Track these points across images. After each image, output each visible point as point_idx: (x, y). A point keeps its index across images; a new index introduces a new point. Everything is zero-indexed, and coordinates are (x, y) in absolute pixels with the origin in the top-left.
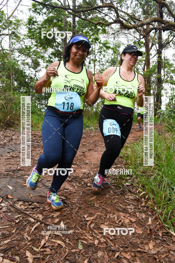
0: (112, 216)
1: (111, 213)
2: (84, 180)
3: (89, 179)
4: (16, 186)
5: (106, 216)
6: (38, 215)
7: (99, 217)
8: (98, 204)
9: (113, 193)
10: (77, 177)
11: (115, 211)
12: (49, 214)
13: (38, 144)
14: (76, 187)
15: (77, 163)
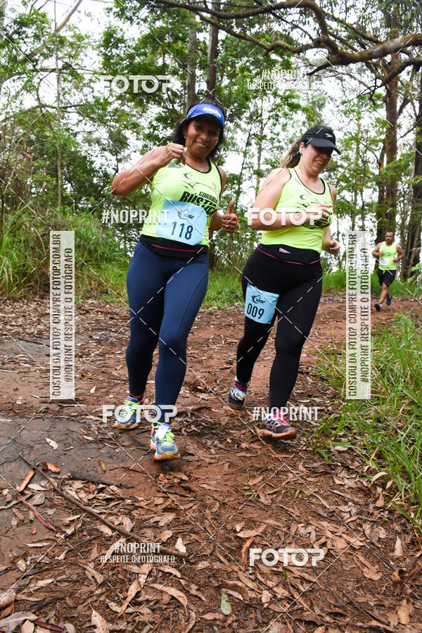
0: (302, 531)
1: (301, 523)
2: (233, 432)
3: (243, 431)
4: (67, 442)
5: (289, 528)
6: (120, 519)
7: (270, 530)
8: (268, 497)
9: (304, 469)
10: (215, 424)
11: (310, 518)
12: (146, 517)
13: (120, 336)
14: (213, 451)
15: (215, 389)
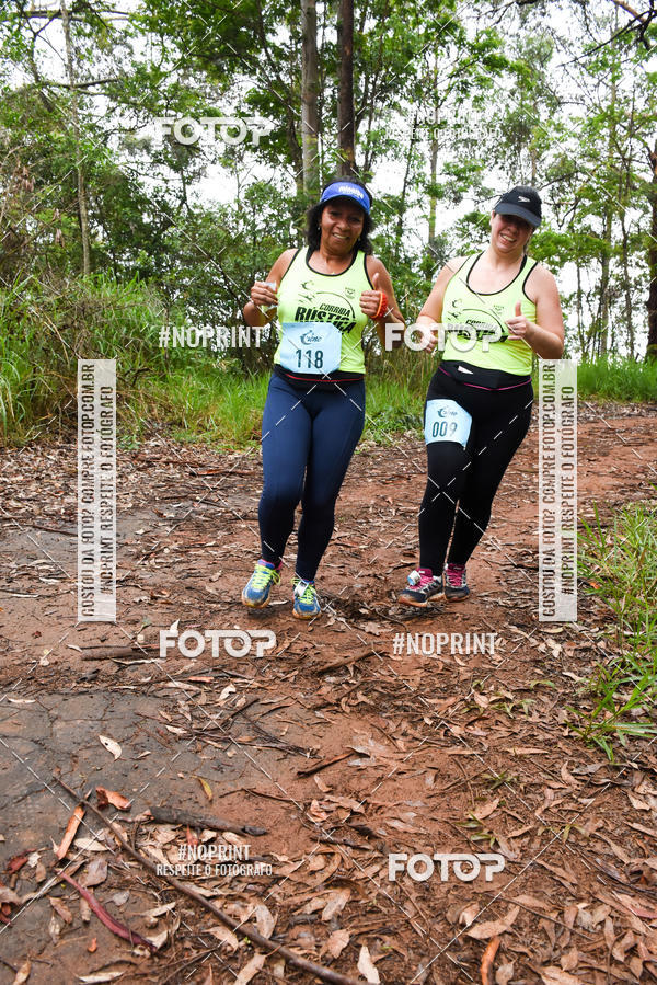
0: (586, 918)
1: (580, 900)
2: (432, 701)
3: (451, 700)
4: (137, 740)
5: (561, 913)
6: (250, 908)
7: (526, 919)
8: (515, 844)
9: (572, 778)
10: (400, 687)
11: (597, 886)
12: (297, 900)
13: (212, 509)
14: (401, 743)
15: (390, 613)
